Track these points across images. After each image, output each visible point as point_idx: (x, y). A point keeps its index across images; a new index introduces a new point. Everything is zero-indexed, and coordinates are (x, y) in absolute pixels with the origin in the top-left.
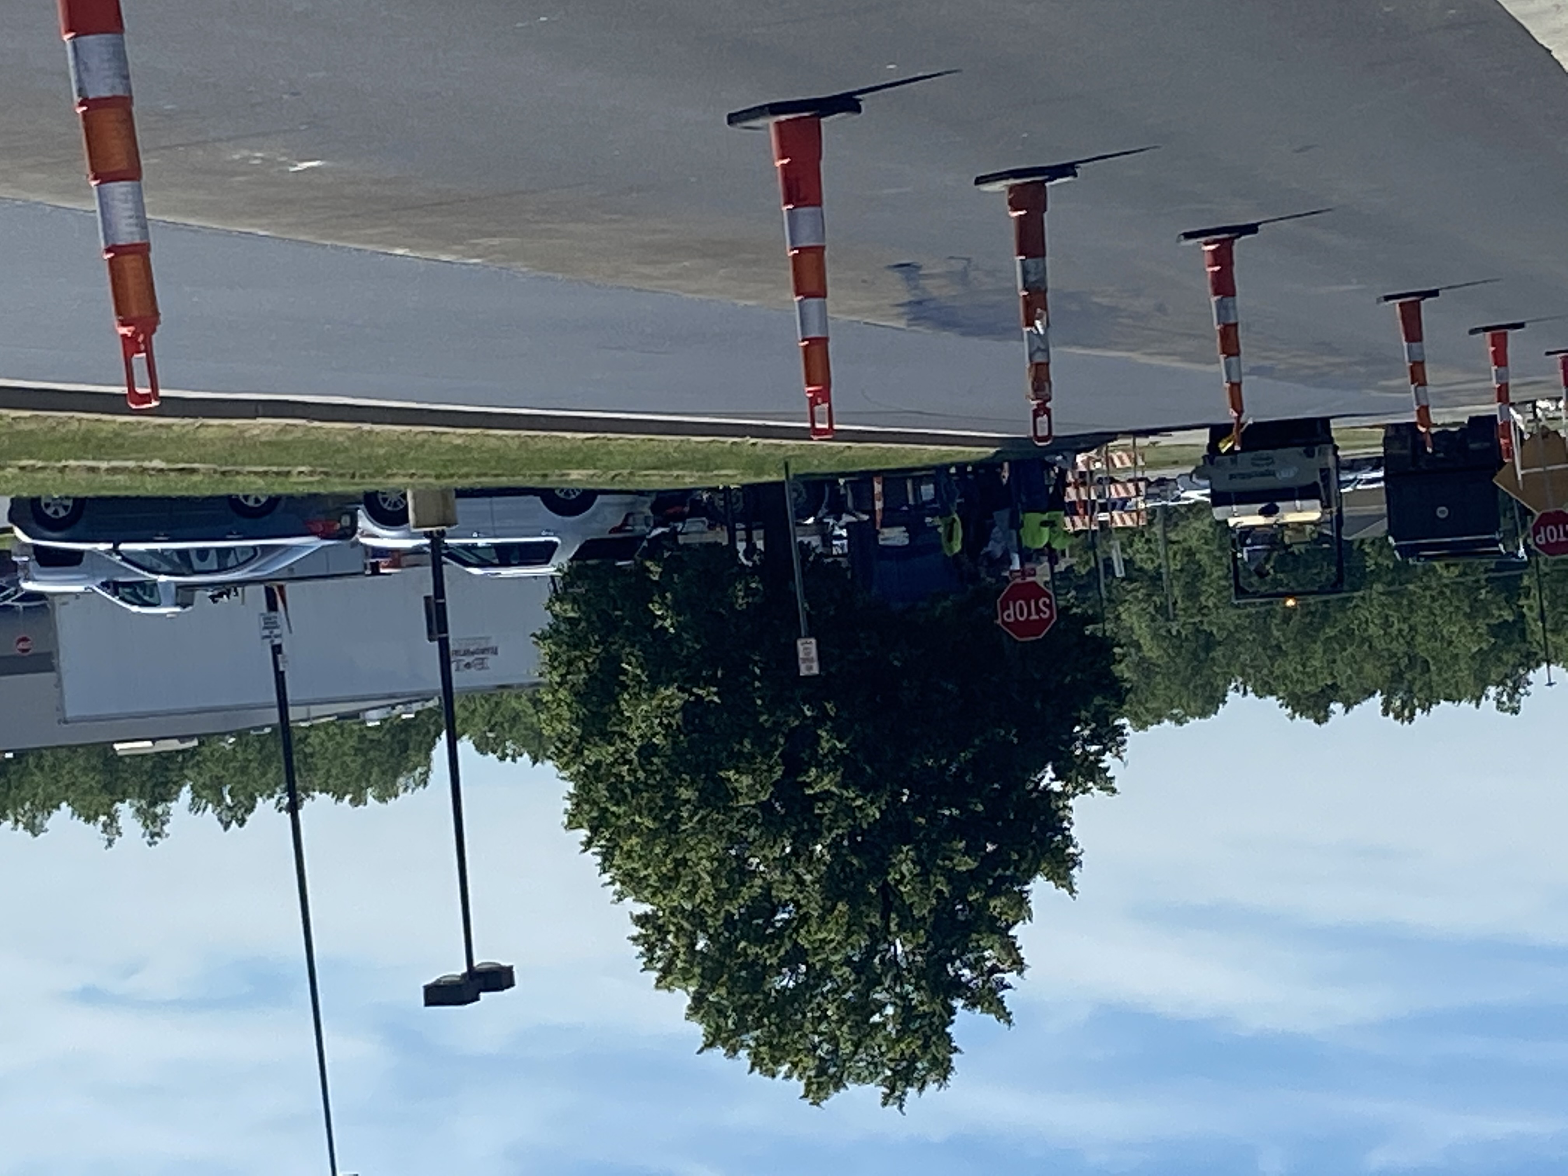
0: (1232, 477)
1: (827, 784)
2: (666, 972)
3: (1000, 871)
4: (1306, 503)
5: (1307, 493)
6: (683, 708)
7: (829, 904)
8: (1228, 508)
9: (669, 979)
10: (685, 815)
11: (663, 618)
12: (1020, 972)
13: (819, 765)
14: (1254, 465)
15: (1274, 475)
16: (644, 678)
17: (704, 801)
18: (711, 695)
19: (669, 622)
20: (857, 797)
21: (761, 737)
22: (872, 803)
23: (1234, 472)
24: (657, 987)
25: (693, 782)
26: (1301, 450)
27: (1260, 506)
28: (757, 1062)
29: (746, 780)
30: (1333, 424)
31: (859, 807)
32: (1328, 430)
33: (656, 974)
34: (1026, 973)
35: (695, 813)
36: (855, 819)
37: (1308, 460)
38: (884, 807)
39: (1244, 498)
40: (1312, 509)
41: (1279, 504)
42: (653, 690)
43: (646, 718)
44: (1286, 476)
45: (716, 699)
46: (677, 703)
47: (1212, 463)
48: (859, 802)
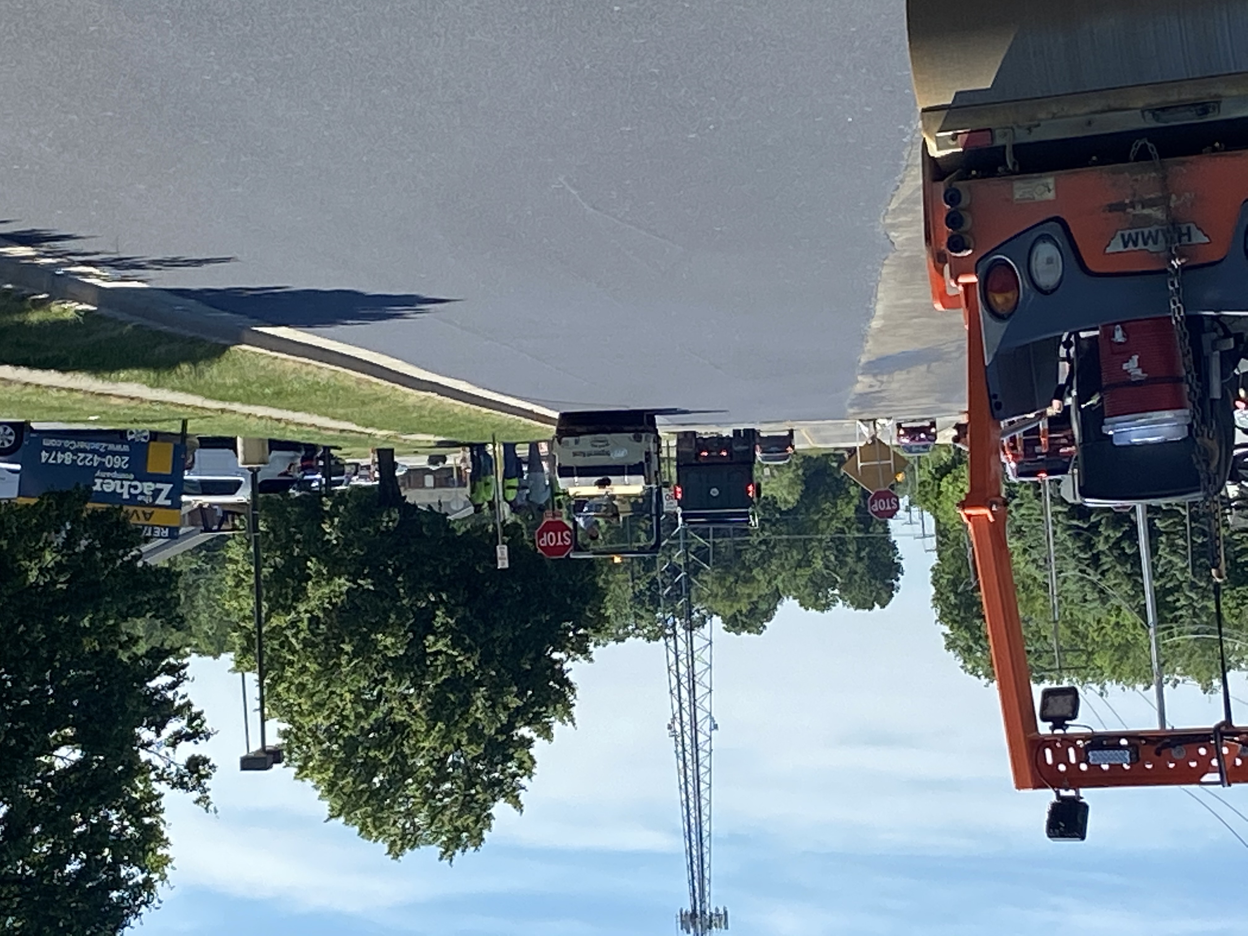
0: (575, 454)
1: (440, 646)
2: (301, 769)
3: (536, 709)
4: (633, 478)
5: (635, 470)
6: (348, 592)
7: (431, 723)
8: (570, 479)
9: (305, 773)
10: (343, 662)
11: (330, 534)
12: (530, 777)
13: (434, 633)
14: (593, 446)
15: (608, 454)
16: (325, 571)
17: (355, 654)
18: (366, 584)
19: (334, 536)
20: (460, 655)
21: (401, 613)
22: (468, 659)
23: (575, 450)
24: (295, 778)
25: (350, 642)
26: (631, 435)
27: (596, 479)
28: (363, 828)
29: (389, 641)
30: (658, 419)
31: (461, 662)
32: (653, 423)
33: (296, 770)
34: (533, 778)
35: (350, 661)
36: (456, 669)
37: (636, 444)
38: (477, 663)
39: (584, 472)
40: (637, 483)
41: (611, 478)
42: (329, 580)
43: (320, 598)
44: (619, 456)
45: (371, 588)
46: (344, 589)
47: (560, 442)
48: (460, 659)
